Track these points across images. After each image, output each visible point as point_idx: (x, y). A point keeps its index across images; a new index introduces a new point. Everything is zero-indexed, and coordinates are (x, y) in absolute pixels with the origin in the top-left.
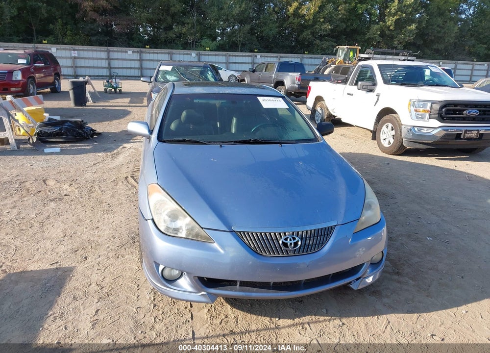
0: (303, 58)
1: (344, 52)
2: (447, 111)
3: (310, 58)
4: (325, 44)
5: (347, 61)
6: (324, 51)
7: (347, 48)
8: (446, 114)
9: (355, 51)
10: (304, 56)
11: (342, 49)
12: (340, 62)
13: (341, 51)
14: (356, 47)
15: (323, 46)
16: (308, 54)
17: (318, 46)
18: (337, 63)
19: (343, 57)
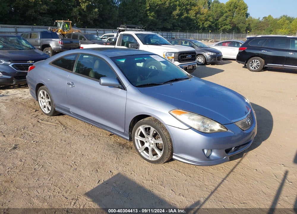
0: (33, 28)
1: (62, 24)
2: (181, 56)
3: (38, 28)
4: (46, 19)
5: (65, 30)
6: (46, 23)
7: (63, 22)
8: (181, 58)
9: (68, 24)
10: (34, 27)
11: (60, 23)
12: (61, 31)
13: (59, 23)
14: (68, 21)
15: (45, 20)
16: (36, 25)
17: (41, 20)
18: (59, 31)
19: (61, 27)
